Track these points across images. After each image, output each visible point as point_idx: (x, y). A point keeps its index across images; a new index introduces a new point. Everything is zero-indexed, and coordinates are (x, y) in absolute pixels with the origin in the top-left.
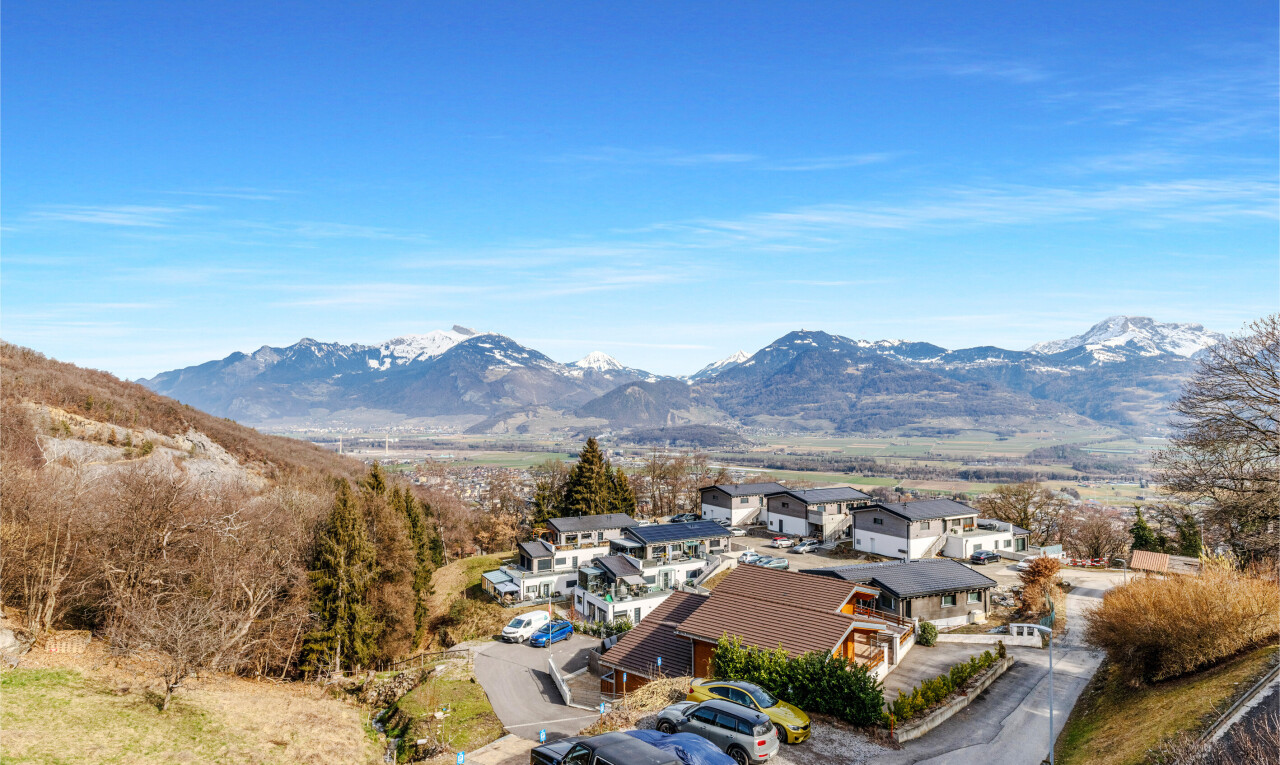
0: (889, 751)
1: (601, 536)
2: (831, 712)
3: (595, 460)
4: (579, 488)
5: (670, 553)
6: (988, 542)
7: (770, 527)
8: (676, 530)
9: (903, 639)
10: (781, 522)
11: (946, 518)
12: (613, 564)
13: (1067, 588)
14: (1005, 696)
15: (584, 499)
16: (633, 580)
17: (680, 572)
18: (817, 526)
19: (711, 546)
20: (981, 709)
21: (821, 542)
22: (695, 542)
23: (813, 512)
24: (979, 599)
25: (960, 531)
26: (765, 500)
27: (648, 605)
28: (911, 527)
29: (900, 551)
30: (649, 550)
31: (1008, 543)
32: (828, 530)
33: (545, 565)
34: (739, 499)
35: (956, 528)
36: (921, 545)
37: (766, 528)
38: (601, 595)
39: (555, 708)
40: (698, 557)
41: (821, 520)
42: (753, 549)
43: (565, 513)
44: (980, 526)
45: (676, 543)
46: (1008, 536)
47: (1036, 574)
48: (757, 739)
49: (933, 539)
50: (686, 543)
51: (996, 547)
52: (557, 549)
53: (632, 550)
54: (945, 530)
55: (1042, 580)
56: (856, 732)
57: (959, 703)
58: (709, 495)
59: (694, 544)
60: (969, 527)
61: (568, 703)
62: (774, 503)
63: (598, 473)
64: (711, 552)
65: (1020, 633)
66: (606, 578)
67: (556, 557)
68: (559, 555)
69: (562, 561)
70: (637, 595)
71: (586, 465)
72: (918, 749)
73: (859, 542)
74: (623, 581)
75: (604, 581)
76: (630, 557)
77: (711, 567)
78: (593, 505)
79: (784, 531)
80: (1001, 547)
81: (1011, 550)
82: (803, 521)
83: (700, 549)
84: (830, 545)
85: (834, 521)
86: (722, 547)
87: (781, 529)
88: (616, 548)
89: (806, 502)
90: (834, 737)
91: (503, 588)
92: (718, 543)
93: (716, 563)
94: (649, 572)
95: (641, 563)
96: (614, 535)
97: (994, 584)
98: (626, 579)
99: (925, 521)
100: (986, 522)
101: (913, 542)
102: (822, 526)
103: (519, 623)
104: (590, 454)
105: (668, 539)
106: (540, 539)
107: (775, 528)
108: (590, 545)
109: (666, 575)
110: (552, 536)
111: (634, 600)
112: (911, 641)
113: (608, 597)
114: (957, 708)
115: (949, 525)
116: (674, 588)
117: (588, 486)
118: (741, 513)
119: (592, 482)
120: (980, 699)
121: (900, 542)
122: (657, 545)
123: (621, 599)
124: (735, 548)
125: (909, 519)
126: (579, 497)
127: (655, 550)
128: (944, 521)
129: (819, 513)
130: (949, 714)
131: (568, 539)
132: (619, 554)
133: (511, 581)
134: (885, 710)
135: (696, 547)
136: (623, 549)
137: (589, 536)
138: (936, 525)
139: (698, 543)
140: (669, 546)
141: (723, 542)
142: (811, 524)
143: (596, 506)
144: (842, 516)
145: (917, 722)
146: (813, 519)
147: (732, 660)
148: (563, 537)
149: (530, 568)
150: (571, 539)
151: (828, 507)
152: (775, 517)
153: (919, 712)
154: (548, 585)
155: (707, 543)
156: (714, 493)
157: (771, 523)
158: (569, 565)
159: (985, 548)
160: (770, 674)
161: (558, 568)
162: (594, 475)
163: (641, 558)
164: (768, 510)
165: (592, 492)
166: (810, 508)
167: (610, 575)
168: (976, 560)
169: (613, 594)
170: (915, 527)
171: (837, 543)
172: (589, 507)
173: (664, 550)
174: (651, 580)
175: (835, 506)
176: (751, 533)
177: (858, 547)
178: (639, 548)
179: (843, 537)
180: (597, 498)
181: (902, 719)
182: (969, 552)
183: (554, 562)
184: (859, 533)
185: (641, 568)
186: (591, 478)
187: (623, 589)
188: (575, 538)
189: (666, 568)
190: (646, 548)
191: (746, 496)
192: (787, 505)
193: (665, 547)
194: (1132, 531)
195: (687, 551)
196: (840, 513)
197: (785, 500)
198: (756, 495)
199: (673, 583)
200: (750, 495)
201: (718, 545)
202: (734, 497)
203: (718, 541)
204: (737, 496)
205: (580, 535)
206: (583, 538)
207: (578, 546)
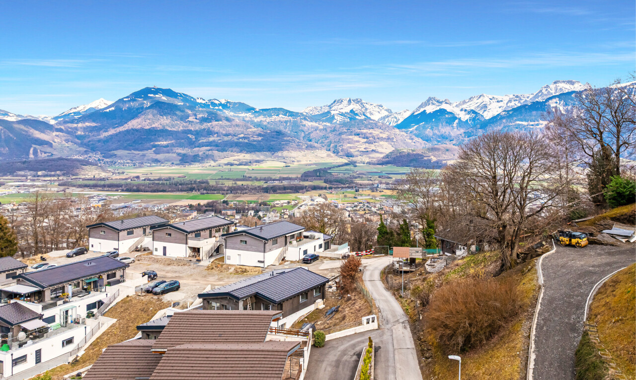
5: (69, 292)
6: (310, 247)
7: (155, 253)
10: (165, 248)
11: (287, 235)
16: (32, 324)
17: (80, 307)
18: (194, 248)
19: (108, 279)
21: (199, 261)
22: (94, 277)
23: (192, 239)
24: (320, 292)
25: (295, 243)
27: (50, 346)
29: (259, 261)
30: (48, 293)
31: (320, 246)
32: (204, 251)
34: (126, 232)
35: (292, 240)
37: (152, 254)
40: (97, 290)
41: (198, 244)
44: (306, 237)
45: (75, 281)
46: (320, 241)
49: (279, 251)
50: (85, 280)
51: (315, 250)
53: (30, 296)
54: (286, 243)
58: (98, 230)
59: (93, 280)
62: (156, 233)
64: (109, 283)
70: (35, 338)
73: (227, 258)
74: (20, 328)
76: (25, 303)
77: (111, 297)
79: (168, 255)
81: (322, 250)
82: (185, 245)
83: (100, 284)
84: (207, 263)
85: (207, 244)
86: (118, 277)
87: (165, 254)
88: (7, 297)
89: (186, 232)
92: (114, 275)
93: (116, 293)
94: (47, 314)
95: (40, 305)
98: (23, 325)
99: (275, 239)
100: (308, 234)
101: (267, 254)
102: (199, 249)
105: (66, 280)
107: (160, 253)
109: (67, 311)
111: (33, 343)
113: (6, 348)
115: (288, 240)
116: (77, 323)
118: (126, 243)
121: (259, 256)
122: (55, 287)
123: (20, 346)
125: (265, 239)
127: (53, 291)
128: (286, 237)
129: (197, 239)
132: (12, 301)
135: (95, 282)
138: (281, 240)
139: (97, 279)
140: (69, 286)
141: (119, 273)
142: (190, 248)
144: (213, 239)
146: (192, 244)
152: (159, 245)
155: (105, 277)
156: (101, 229)
157: (156, 250)
159: (309, 252)
163: (39, 301)
164: (153, 240)
166: (189, 236)
168: (305, 261)
169: (10, 343)
171: (211, 260)
173: (63, 290)
174: (51, 319)
175: (208, 232)
177: (228, 262)
178: (35, 292)
179: (216, 255)
182: (302, 256)
184: (227, 251)
185: (40, 311)
187: (22, 336)
189: (66, 306)
190: (44, 291)
191: (132, 228)
192: (170, 235)
193: (64, 287)
194: (378, 229)
195: (85, 287)
196: (211, 237)
197: (168, 231)
198: (140, 227)
199: (74, 317)
200: (135, 228)
201: (115, 277)
202: (121, 231)
203: (115, 273)
204: (124, 230)
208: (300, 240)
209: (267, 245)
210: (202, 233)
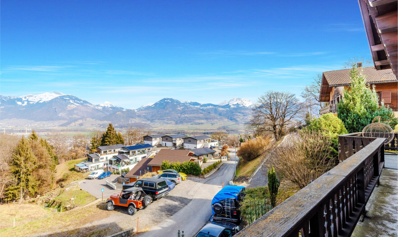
0: (203, 179)
1: (114, 151)
2: (190, 174)
3: (112, 130)
4: (107, 138)
5: (137, 152)
6: (213, 144)
8: (138, 147)
9: (201, 162)
10: (166, 143)
12: (120, 157)
13: (229, 152)
14: (223, 168)
15: (108, 141)
16: (126, 160)
17: (140, 157)
18: (175, 143)
20: (219, 171)
21: (176, 147)
22: (143, 149)
23: (174, 140)
24: (213, 155)
25: (207, 142)
26: (161, 138)
27: (131, 167)
28: (197, 142)
29: (195, 148)
30: (131, 152)
31: (217, 144)
32: (177, 145)
33: (97, 160)
34: (154, 139)
35: (206, 142)
36: (199, 145)
37: (162, 145)
38: (117, 166)
39: (112, 191)
40: (144, 153)
41: (176, 142)
42: (159, 150)
43: (102, 145)
44: (212, 141)
45: (138, 150)
46: (217, 143)
47: (224, 149)
48: (177, 178)
49: (202, 144)
50: (141, 150)
51: (215, 145)
52: (101, 155)
53: (125, 153)
54: (204, 142)
55: (225, 150)
56: (196, 177)
57: (215, 170)
58: (146, 138)
59: (143, 150)
60: (209, 142)
61: (115, 189)
62: (163, 139)
63: (113, 134)
64: (148, 152)
65: (223, 158)
66: (118, 161)
68: (101, 157)
69: (102, 158)
70: (128, 164)
71: (109, 131)
72: (209, 178)
73: (185, 146)
74: (123, 161)
75: (117, 161)
76: (125, 155)
77: (149, 155)
78: (111, 142)
79: (166, 146)
80: (216, 145)
81: (218, 146)
82: (172, 142)
83: (145, 151)
84: (178, 148)
85: (179, 142)
86: (151, 150)
87: (166, 145)
88: (120, 153)
89: (172, 138)
90: (192, 178)
91: (82, 168)
92: (150, 149)
93: (150, 154)
94: (131, 158)
95: (129, 156)
96: (120, 150)
97: (216, 152)
98: (124, 160)
99: (200, 140)
100: (212, 140)
101: (197, 145)
102: (176, 144)
103: (94, 173)
104: (110, 128)
105: (136, 149)
106: (95, 153)
107: (164, 145)
108: (111, 153)
109: (136, 158)
110: (99, 151)
111: (127, 166)
112: (202, 162)
113: (119, 166)
114: (215, 171)
115: (205, 141)
116: (138, 162)
117: (110, 137)
118: (154, 142)
119: (111, 136)
120: (218, 169)
121: (194, 146)
122: (133, 151)
123: (123, 166)
124: (154, 150)
125: (197, 140)
126: (106, 140)
127: (132, 152)
128: (204, 140)
129: (175, 140)
130: (213, 172)
132: (122, 154)
133: (86, 166)
134: (202, 171)
135: (144, 151)
136: (123, 153)
137: (111, 151)
138: (202, 141)
139: (144, 150)
140: (136, 151)
141: (151, 149)
143: (112, 143)
144: (181, 141)
145: (208, 173)
146: (174, 142)
147: (167, 166)
148: (103, 152)
149: (91, 161)
150: (105, 152)
151: (177, 139)
152: (164, 142)
153: (208, 172)
154: (98, 166)
155: (147, 149)
156: (147, 137)
157: (163, 144)
158: (105, 159)
159: (212, 146)
160: (176, 168)
161: (101, 160)
162: (111, 134)
163: (128, 155)
164: (162, 141)
165: (111, 139)
166: (173, 139)
167: (119, 160)
168: (211, 148)
169: (121, 165)
170: (198, 142)
171: (180, 147)
172: (110, 143)
173: (135, 152)
174: (132, 160)
175: (179, 139)
176: (157, 147)
177: (185, 148)
178: (127, 152)
179: (181, 146)
180: (113, 141)
181: (205, 173)
182: (209, 147)
183: (100, 159)
184: (185, 144)
185: (129, 157)
186: (111, 135)
187: (124, 163)
188: (106, 152)
189: (136, 157)
192: (167, 139)
194: (240, 140)
195: (141, 152)
198: (159, 137)
199: (138, 160)
205: (108, 151)
206: (109, 151)
207: (108, 154)
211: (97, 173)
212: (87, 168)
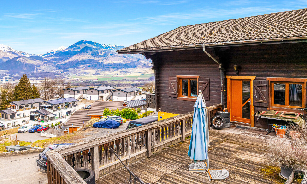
1: (32, 106)
3: (26, 81)
5: (60, 107)
7: (87, 99)
10: (91, 97)
12: (42, 112)
16: (50, 116)
17: (64, 112)
19: (72, 104)
27: (55, 122)
29: (124, 101)
30: (54, 107)
32: (105, 98)
33: (13, 116)
34: (77, 92)
35: (137, 94)
40: (69, 108)
41: (103, 95)
43: (17, 99)
45: (62, 104)
48: (120, 120)
49: (132, 97)
50: (65, 104)
52: (17, 111)
53: (48, 107)
54: (135, 94)
59: (67, 104)
63: (28, 86)
67: (17, 114)
69: (19, 115)
70: (52, 120)
71: (23, 83)
73: (113, 99)
74: (47, 116)
76: (47, 109)
82: (98, 96)
85: (106, 95)
86: (75, 104)
87: (91, 99)
88: (41, 107)
89: (98, 90)
93: (75, 109)
94: (54, 113)
99: (131, 92)
100: (144, 92)
101: (128, 98)
102: (103, 97)
104: (24, 80)
105: (59, 103)
106: (9, 109)
107: (89, 99)
108: (29, 109)
110: (14, 107)
118: (77, 96)
121: (125, 98)
123: (47, 121)
125: (127, 92)
128: (135, 92)
131: (20, 108)
132: (43, 109)
136: (45, 107)
137: (28, 106)
138: (133, 93)
139: (69, 104)
142: (100, 96)
148: (18, 107)
149: (6, 118)
152: (89, 96)
154: (15, 123)
156: (68, 90)
157: (88, 98)
158: (22, 115)
159: (144, 98)
161: (18, 117)
163: (51, 109)
164: (87, 95)
166: (99, 92)
168: (142, 100)
169: (44, 120)
174: (55, 115)
175: (106, 91)
178: (50, 106)
179: (109, 99)
183: (16, 115)
184: (113, 97)
185: (52, 112)
186: (25, 88)
187: (47, 119)
188: (22, 107)
189: (59, 112)
190: (52, 106)
191: (79, 90)
192: (93, 92)
193: (58, 106)
195: (65, 106)
196: (107, 93)
197: (92, 91)
198: (82, 90)
199: (62, 115)
200: (80, 90)
201: (74, 104)
202: (75, 91)
203: (74, 103)
204: (76, 91)
205: (24, 106)
206: (26, 107)
207: (25, 109)
208: (141, 94)
209: (127, 94)
210: (104, 91)
211: (27, 127)
212: (3, 126)
